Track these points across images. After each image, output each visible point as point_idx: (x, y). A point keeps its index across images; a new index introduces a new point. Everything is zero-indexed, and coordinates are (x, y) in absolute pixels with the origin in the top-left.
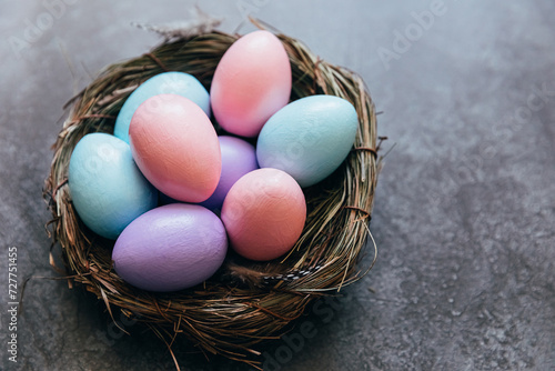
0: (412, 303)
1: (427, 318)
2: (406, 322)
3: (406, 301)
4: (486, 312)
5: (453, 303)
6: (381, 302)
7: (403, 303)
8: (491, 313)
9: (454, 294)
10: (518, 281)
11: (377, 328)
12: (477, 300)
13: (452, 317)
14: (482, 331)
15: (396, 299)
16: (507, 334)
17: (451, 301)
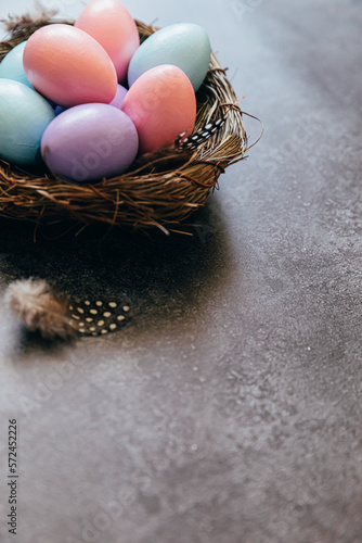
0: (155, 378)
1: (175, 390)
2: (154, 397)
3: (148, 377)
4: (234, 372)
5: (198, 371)
6: (121, 384)
7: (145, 380)
8: (239, 372)
9: (197, 362)
10: (258, 340)
11: (124, 408)
12: (222, 363)
13: (200, 383)
14: (235, 390)
15: (138, 378)
16: (261, 389)
17: (196, 369)
